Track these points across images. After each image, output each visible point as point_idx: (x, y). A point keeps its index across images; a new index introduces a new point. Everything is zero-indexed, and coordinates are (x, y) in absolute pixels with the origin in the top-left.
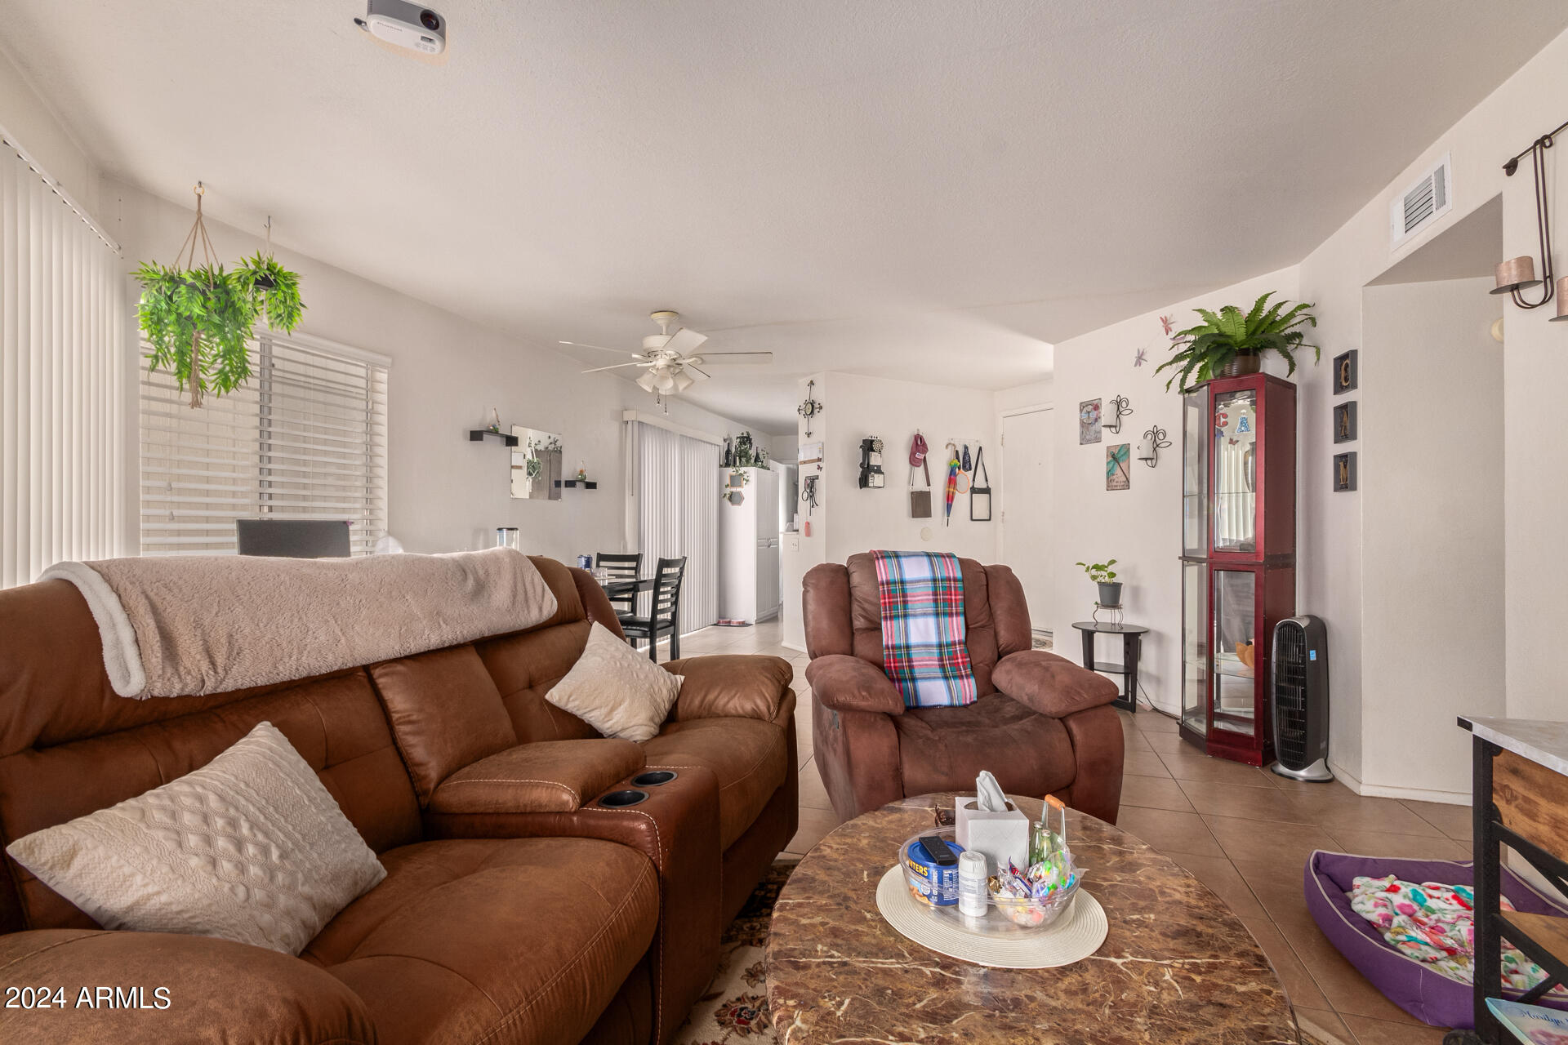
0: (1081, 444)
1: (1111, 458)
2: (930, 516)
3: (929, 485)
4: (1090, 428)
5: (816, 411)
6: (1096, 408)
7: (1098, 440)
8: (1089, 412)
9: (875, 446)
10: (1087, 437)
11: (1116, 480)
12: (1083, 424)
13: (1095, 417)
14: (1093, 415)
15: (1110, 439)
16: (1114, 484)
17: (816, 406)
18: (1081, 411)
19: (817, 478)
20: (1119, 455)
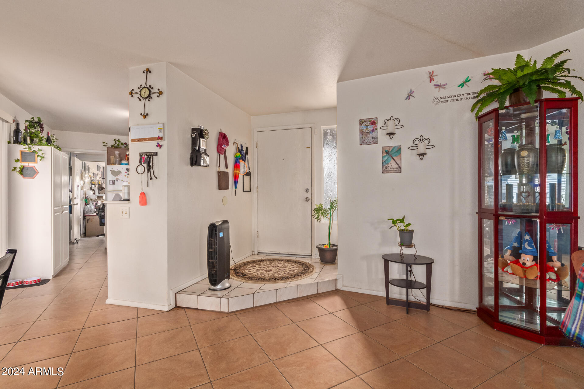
0: (361, 145)
1: (385, 154)
2: (229, 189)
3: (227, 167)
4: (368, 135)
5: (154, 96)
6: (374, 123)
7: (375, 142)
8: (367, 126)
9: (205, 134)
10: (366, 141)
11: (390, 167)
12: (362, 132)
13: (372, 128)
14: (371, 127)
15: (384, 141)
16: (389, 169)
17: (155, 90)
18: (361, 124)
19: (156, 154)
20: (392, 153)
